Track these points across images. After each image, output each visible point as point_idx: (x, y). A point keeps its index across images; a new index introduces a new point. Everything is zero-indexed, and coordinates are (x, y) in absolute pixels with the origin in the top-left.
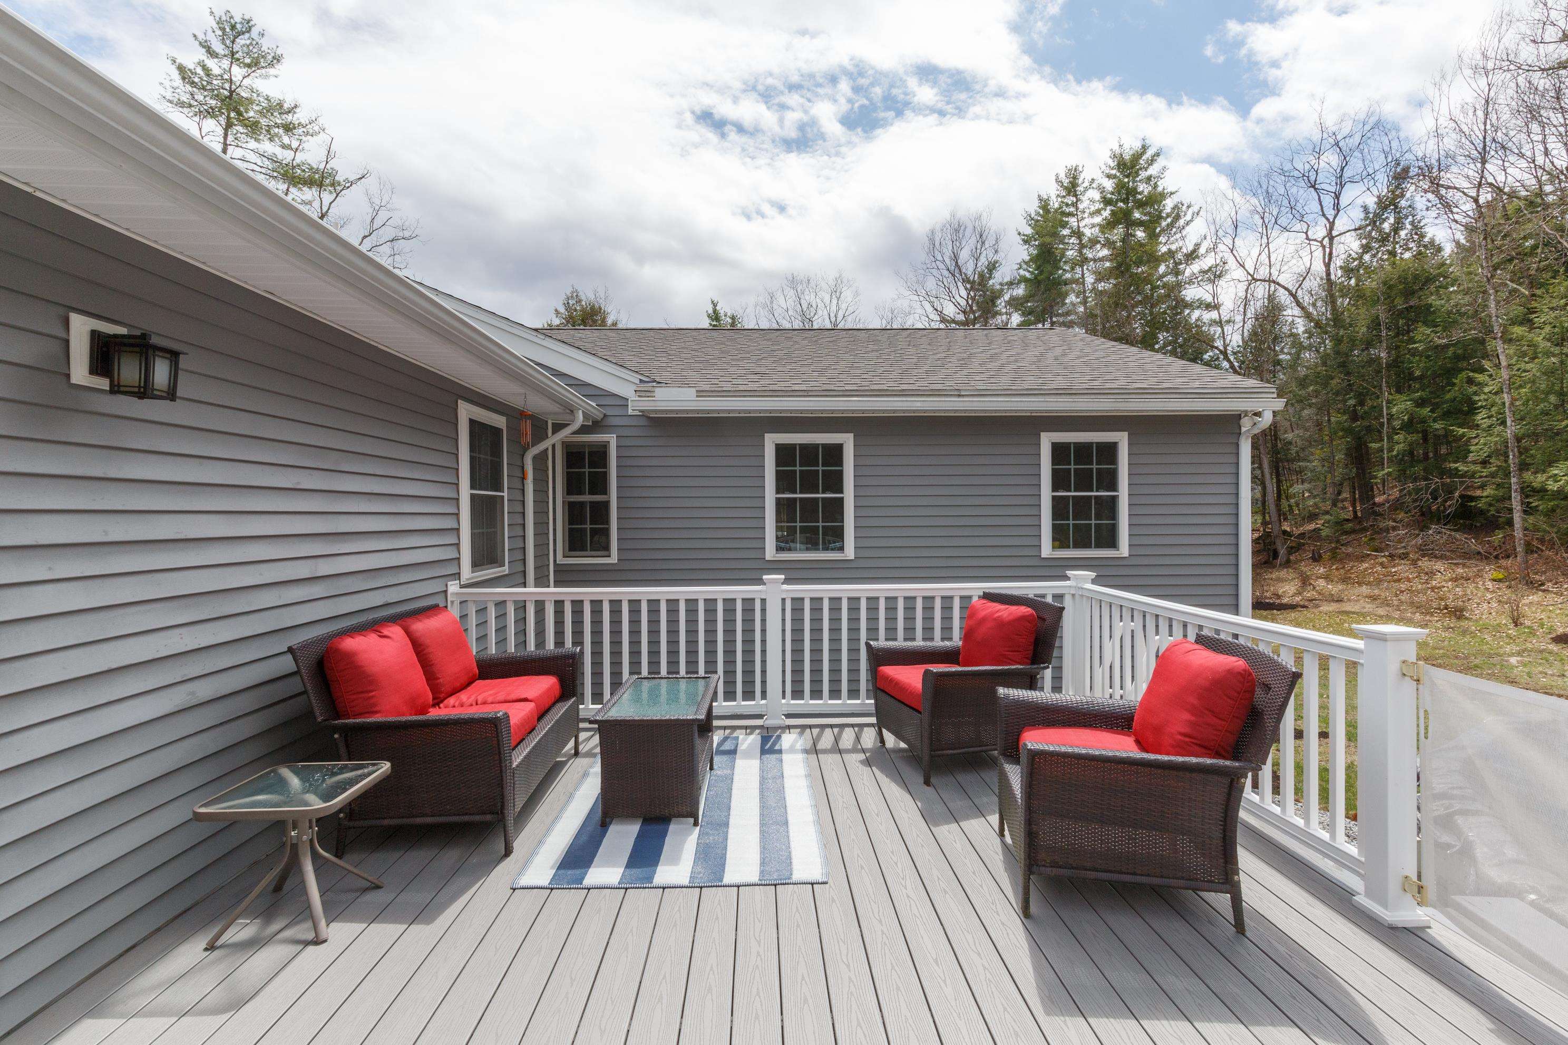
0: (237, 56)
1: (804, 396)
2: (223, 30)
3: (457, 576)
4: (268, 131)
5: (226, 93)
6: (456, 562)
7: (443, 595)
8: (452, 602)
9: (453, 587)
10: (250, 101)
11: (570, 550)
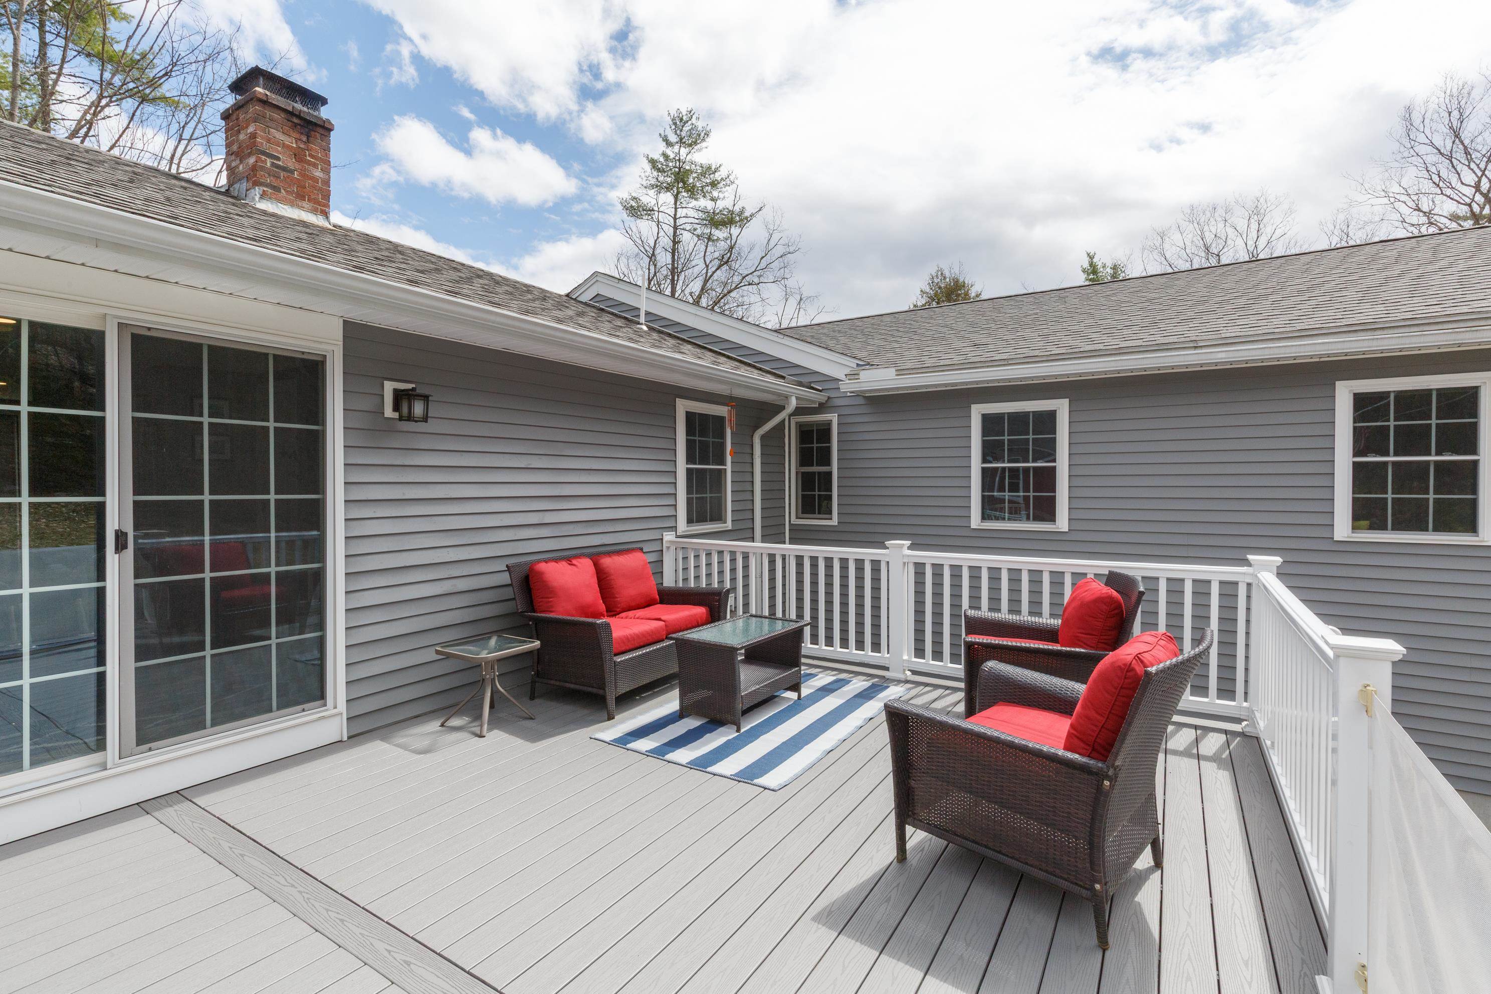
0: (684, 140)
1: (1004, 365)
2: (675, 124)
3: (674, 528)
4: (702, 190)
5: (677, 170)
6: (674, 518)
7: (660, 541)
8: (668, 548)
9: (668, 537)
10: (690, 172)
11: (804, 511)
